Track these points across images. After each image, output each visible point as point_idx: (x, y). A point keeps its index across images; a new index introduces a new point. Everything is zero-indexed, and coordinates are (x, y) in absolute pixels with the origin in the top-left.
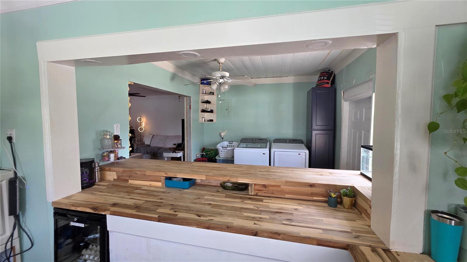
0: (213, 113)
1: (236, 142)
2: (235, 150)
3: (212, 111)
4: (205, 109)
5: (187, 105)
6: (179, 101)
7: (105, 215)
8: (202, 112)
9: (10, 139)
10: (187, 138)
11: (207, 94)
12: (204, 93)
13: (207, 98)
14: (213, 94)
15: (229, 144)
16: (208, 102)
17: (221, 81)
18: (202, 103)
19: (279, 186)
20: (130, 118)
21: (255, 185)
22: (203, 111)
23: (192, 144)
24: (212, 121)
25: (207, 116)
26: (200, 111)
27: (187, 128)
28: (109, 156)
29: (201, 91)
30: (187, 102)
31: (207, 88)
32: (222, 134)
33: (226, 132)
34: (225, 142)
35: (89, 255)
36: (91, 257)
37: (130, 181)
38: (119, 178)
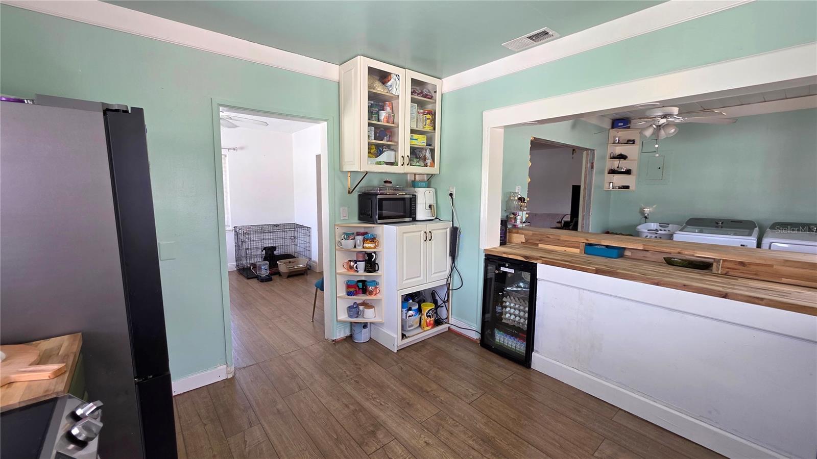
0: (630, 174)
1: (675, 225)
2: (674, 235)
3: (628, 172)
4: (616, 169)
5: (587, 163)
6: (573, 158)
7: (536, 264)
8: (609, 173)
9: (451, 195)
10: (583, 213)
11: (622, 144)
12: (617, 142)
13: (619, 150)
14: (634, 143)
15: (659, 228)
16: (622, 157)
17: (663, 121)
18: (611, 158)
19: (772, 266)
20: (530, 180)
21: (724, 261)
22: (612, 172)
23: (591, 223)
24: (627, 187)
25: (619, 180)
26: (606, 172)
27: (584, 198)
28: (515, 218)
29: (611, 140)
30: (587, 158)
31: (622, 134)
32: (647, 210)
33: (654, 206)
34: (652, 224)
35: (510, 303)
36: (512, 305)
37: (540, 246)
38: (527, 241)
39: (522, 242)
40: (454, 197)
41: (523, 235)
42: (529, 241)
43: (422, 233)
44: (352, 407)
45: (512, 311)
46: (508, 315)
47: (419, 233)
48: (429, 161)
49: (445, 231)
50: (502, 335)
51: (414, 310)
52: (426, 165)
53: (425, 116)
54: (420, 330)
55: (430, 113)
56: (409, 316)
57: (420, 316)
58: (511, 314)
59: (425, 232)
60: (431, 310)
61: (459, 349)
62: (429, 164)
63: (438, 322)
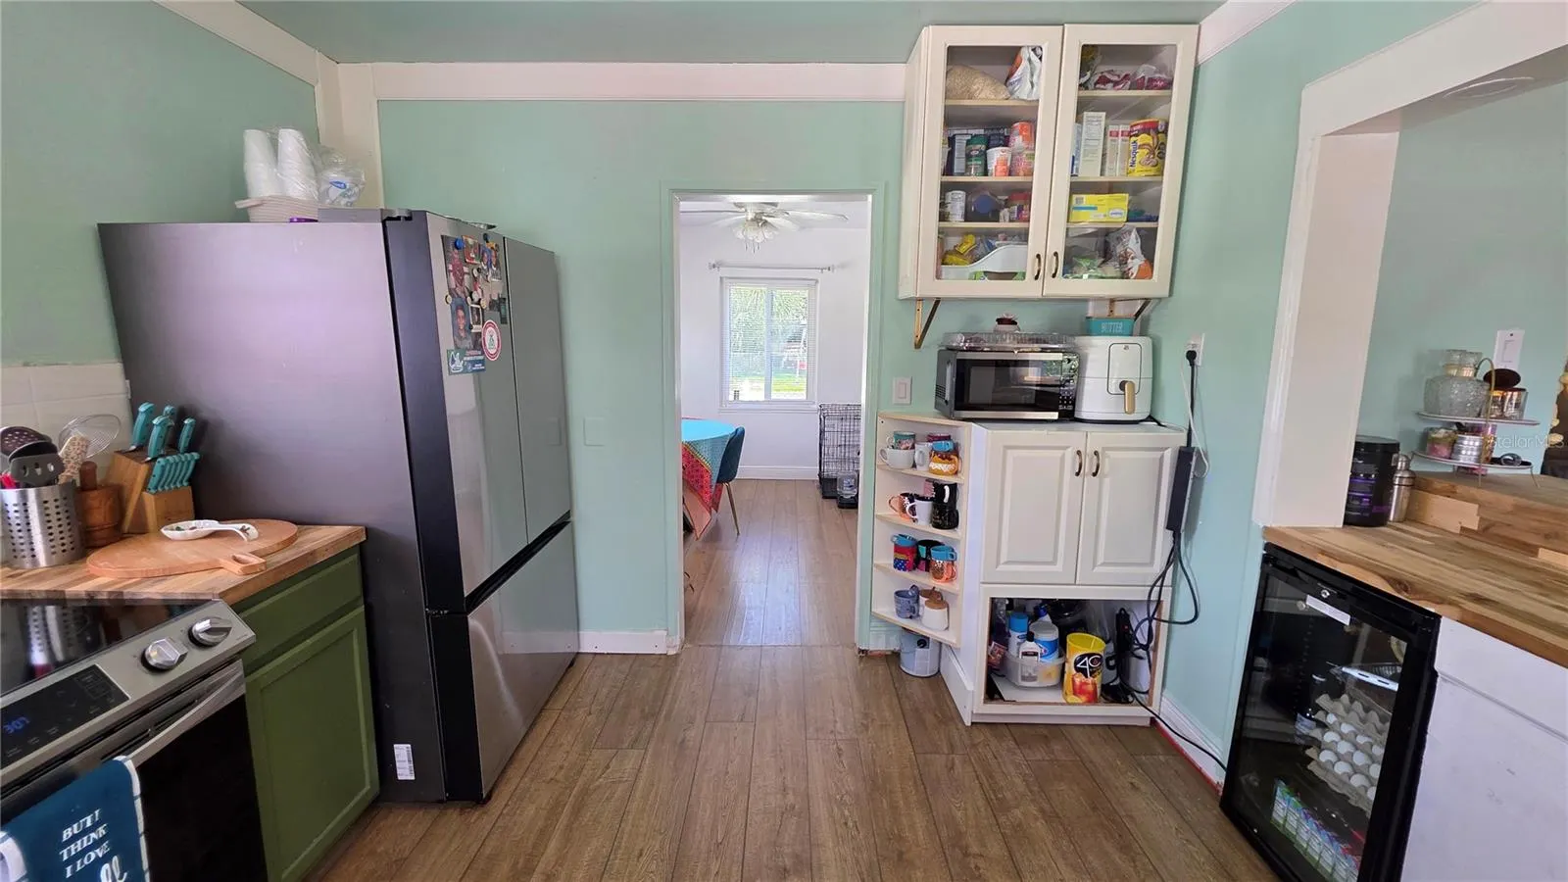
7: (1437, 618)
9: (1191, 356)
28: (1455, 442)
35: (1342, 719)
36: (1346, 729)
37: (1545, 556)
38: (1485, 531)
39: (1463, 529)
40: (1199, 361)
41: (1477, 506)
42: (1494, 530)
43: (1070, 453)
44: (791, 798)
45: (1344, 748)
46: (1325, 756)
47: (1058, 453)
48: (1136, 264)
49: (1158, 455)
50: (1295, 808)
51: (1043, 643)
52: (1125, 276)
53: (1133, 139)
54: (1055, 696)
55: (1152, 128)
56: (1025, 654)
57: (1061, 661)
58: (1340, 757)
59: (1079, 453)
60: (1089, 655)
61: (1143, 787)
62: (1135, 271)
63: (1118, 693)
